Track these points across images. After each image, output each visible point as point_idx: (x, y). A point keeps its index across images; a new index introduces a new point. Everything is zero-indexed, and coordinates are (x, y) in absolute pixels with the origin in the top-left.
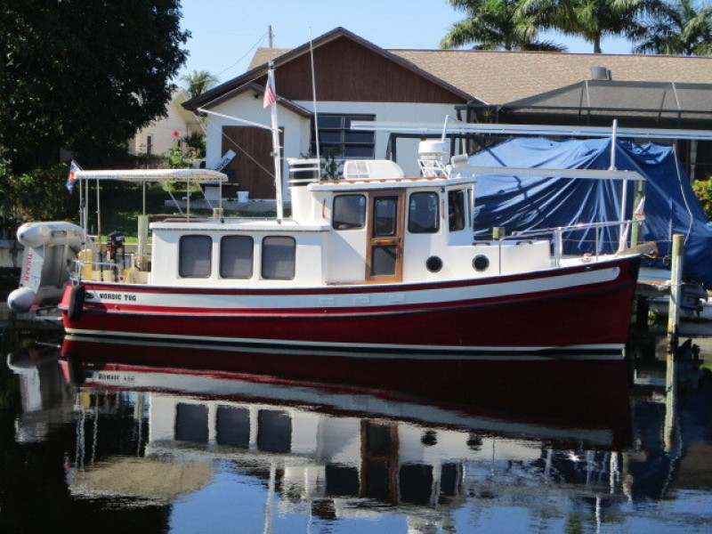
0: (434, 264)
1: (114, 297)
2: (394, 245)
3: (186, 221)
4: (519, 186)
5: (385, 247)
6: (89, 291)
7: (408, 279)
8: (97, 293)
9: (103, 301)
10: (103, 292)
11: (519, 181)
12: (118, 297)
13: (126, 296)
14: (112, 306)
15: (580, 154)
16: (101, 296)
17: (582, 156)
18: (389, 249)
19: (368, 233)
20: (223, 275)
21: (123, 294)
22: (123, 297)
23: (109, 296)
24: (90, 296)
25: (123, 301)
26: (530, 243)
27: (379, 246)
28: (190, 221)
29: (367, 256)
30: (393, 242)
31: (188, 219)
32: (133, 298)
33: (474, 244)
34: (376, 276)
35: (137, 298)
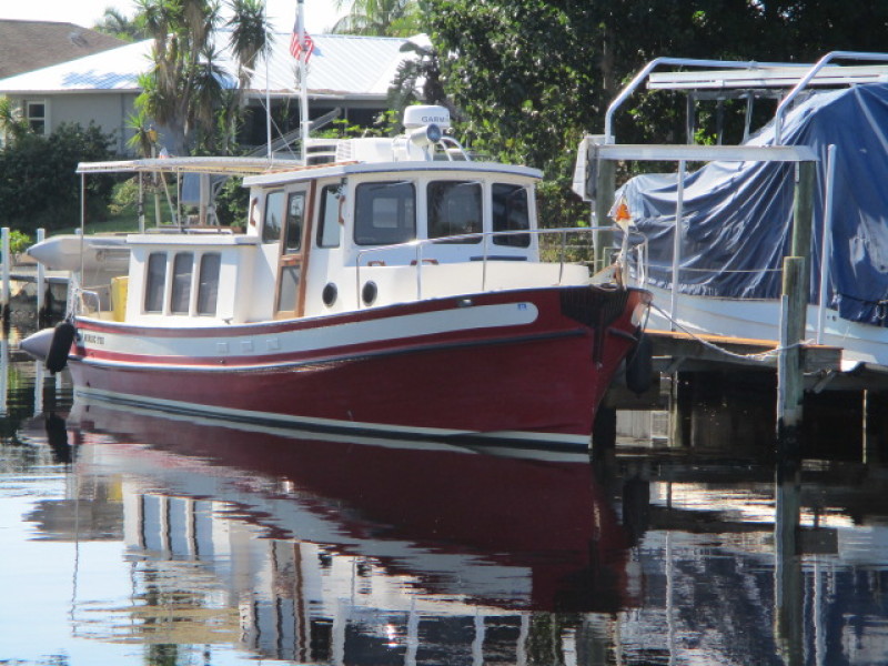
0: (329, 295)
2: (297, 264)
5: (291, 268)
6: (80, 331)
8: (83, 333)
9: (86, 345)
10: (87, 332)
12: (94, 340)
13: (98, 338)
14: (89, 352)
16: (85, 337)
20: (172, 308)
21: (97, 335)
22: (96, 340)
23: (89, 339)
24: (79, 338)
25: (97, 346)
27: (287, 266)
29: (277, 282)
30: (297, 261)
32: (101, 340)
33: (370, 264)
34: (281, 312)
35: (105, 341)
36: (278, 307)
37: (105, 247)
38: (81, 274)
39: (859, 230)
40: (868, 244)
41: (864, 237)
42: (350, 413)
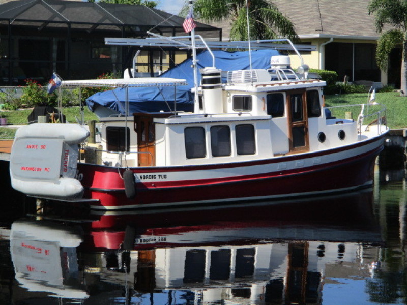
0: (322, 137)
1: (150, 177)
2: (303, 127)
5: (298, 128)
8: (138, 175)
9: (143, 181)
10: (143, 174)
12: (154, 177)
13: (159, 176)
14: (150, 184)
16: (141, 177)
18: (301, 129)
19: (289, 119)
21: (157, 174)
22: (157, 177)
23: (147, 177)
25: (158, 180)
27: (295, 127)
29: (290, 135)
30: (303, 124)
32: (165, 177)
35: (167, 176)
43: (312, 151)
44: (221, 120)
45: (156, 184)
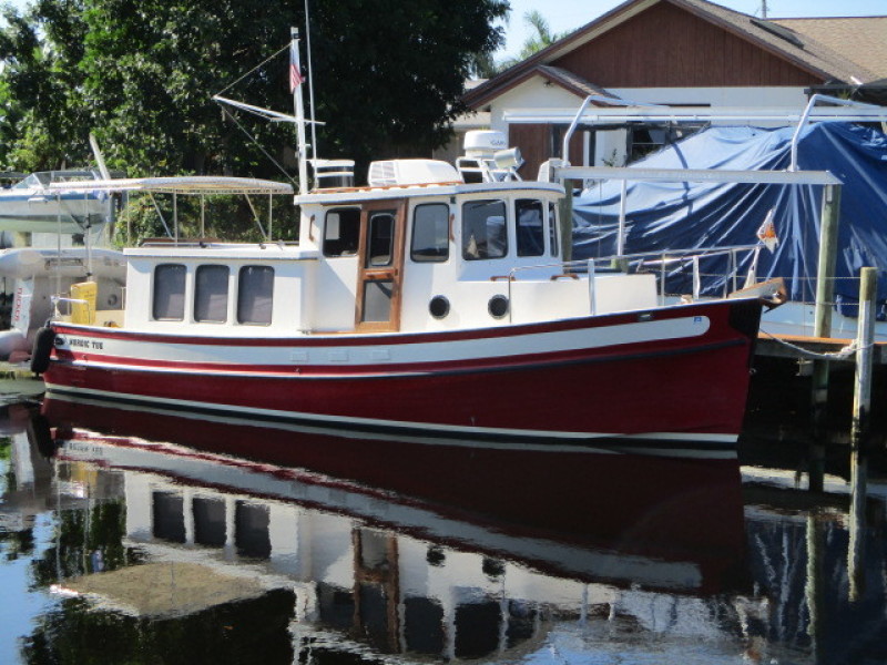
0: (439, 307)
1: (81, 344)
2: (389, 278)
3: (173, 246)
4: (685, 197)
5: (378, 281)
6: (61, 336)
7: (407, 329)
8: (68, 338)
9: (73, 348)
10: (74, 337)
11: (688, 189)
12: (86, 344)
13: (93, 343)
14: (79, 356)
15: (768, 147)
16: (71, 342)
17: (772, 150)
18: (384, 284)
19: (360, 262)
20: (197, 317)
21: (91, 339)
22: (90, 345)
23: (78, 343)
24: (61, 342)
25: (91, 350)
26: (575, 278)
27: (372, 279)
28: (179, 246)
29: (358, 295)
30: (389, 275)
31: (176, 243)
32: (100, 346)
33: (494, 279)
34: (367, 322)
35: (104, 346)
36: (361, 317)
37: (52, 256)
38: (32, 283)
39: (852, 242)
40: (865, 253)
41: (859, 248)
42: (473, 420)
43: (405, 330)
44: (235, 256)
45: (87, 357)
